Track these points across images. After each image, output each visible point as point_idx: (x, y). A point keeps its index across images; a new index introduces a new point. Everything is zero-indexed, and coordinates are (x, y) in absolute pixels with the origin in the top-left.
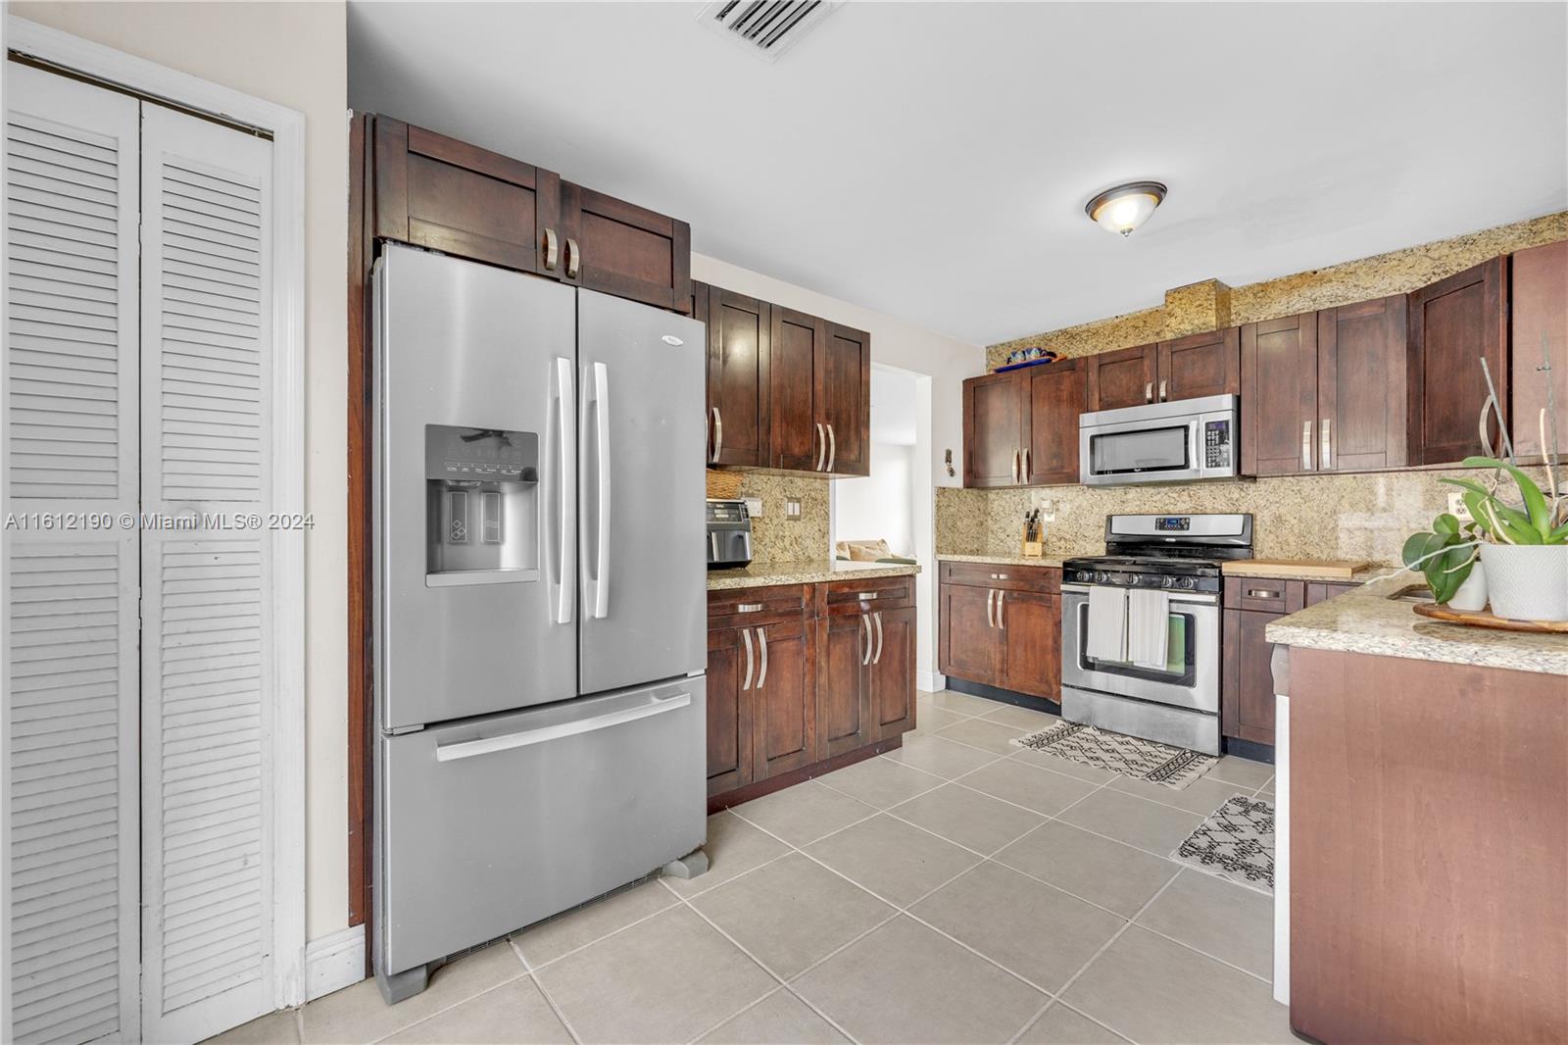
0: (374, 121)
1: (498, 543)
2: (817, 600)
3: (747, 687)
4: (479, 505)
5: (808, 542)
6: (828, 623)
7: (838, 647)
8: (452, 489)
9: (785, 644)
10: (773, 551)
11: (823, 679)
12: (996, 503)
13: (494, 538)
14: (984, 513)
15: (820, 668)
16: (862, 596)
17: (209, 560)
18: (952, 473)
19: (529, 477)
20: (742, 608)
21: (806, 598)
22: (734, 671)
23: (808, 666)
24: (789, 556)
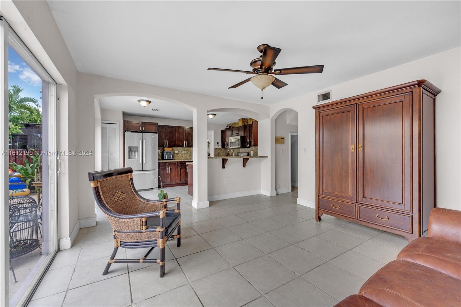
0: (125, 121)
2: (178, 164)
3: (167, 173)
4: (133, 153)
5: (187, 157)
6: (180, 167)
8: (131, 151)
9: (173, 169)
10: (181, 158)
13: (135, 156)
15: (179, 172)
18: (218, 146)
19: (138, 151)
20: (167, 164)
21: (177, 163)
22: (165, 171)
23: (177, 172)
24: (184, 159)
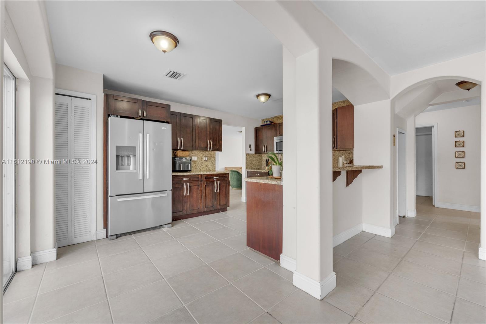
0: (108, 95)
1: (129, 166)
2: (203, 178)
3: (185, 195)
4: (126, 159)
5: (210, 166)
6: (205, 183)
7: (208, 188)
8: (121, 156)
9: (194, 187)
10: (200, 168)
11: (204, 194)
12: (263, 157)
13: (129, 164)
14: (261, 159)
15: (203, 192)
16: (214, 178)
17: (81, 168)
18: (251, 150)
19: (135, 156)
20: (184, 179)
21: (200, 177)
22: (182, 191)
23: (200, 192)
24: (204, 169)
